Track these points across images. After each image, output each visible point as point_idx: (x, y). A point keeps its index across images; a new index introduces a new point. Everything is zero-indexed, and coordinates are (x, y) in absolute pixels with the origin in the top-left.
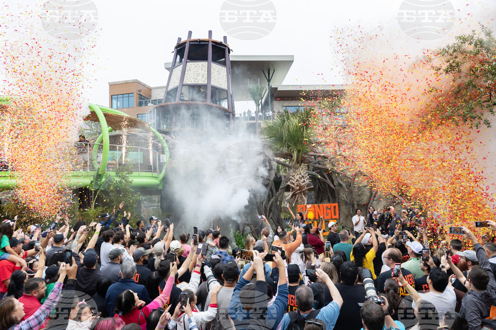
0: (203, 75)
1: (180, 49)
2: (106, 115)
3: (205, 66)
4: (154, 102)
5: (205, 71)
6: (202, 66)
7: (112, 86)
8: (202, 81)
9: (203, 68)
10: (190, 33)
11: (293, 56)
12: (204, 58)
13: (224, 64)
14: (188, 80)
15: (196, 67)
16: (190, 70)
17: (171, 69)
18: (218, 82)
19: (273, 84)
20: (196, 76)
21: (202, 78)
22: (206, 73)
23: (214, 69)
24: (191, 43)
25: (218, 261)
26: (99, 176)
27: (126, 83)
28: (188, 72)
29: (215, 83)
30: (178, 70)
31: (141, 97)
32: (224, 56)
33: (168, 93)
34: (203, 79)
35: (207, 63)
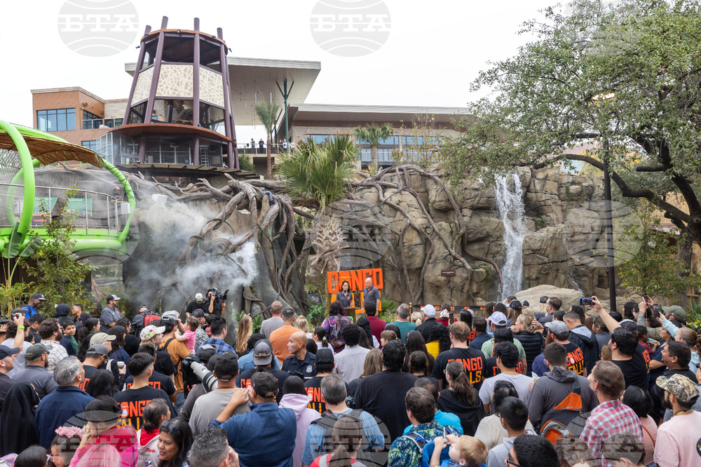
0: (187, 85)
1: (149, 43)
2: (28, 140)
3: (190, 71)
4: (109, 123)
5: (189, 78)
6: (185, 70)
7: (37, 95)
8: (186, 93)
9: (187, 74)
10: (165, 19)
11: (320, 63)
12: (188, 59)
13: (219, 69)
14: (165, 91)
15: (175, 71)
16: (166, 76)
17: (136, 73)
18: (210, 96)
19: (292, 102)
20: (176, 85)
21: (186, 88)
22: (192, 81)
23: (204, 76)
24: (167, 35)
25: (212, 352)
26: (18, 236)
27: (62, 92)
28: (163, 78)
29: (204, 97)
30: (146, 77)
31: (88, 114)
32: (218, 58)
33: (132, 110)
34: (187, 91)
35: (192, 66)
